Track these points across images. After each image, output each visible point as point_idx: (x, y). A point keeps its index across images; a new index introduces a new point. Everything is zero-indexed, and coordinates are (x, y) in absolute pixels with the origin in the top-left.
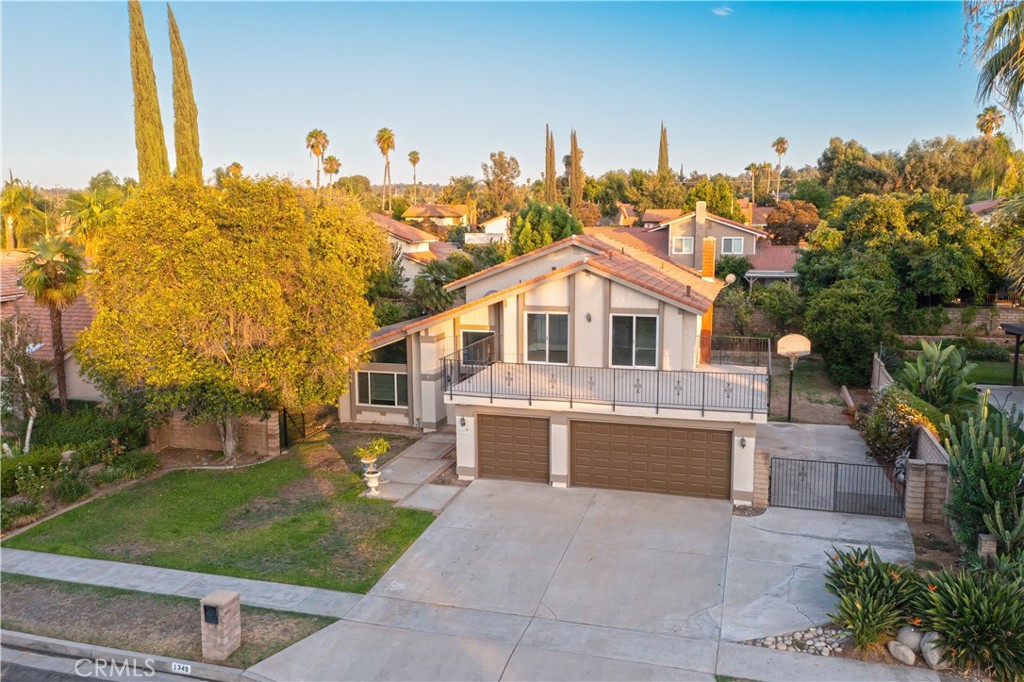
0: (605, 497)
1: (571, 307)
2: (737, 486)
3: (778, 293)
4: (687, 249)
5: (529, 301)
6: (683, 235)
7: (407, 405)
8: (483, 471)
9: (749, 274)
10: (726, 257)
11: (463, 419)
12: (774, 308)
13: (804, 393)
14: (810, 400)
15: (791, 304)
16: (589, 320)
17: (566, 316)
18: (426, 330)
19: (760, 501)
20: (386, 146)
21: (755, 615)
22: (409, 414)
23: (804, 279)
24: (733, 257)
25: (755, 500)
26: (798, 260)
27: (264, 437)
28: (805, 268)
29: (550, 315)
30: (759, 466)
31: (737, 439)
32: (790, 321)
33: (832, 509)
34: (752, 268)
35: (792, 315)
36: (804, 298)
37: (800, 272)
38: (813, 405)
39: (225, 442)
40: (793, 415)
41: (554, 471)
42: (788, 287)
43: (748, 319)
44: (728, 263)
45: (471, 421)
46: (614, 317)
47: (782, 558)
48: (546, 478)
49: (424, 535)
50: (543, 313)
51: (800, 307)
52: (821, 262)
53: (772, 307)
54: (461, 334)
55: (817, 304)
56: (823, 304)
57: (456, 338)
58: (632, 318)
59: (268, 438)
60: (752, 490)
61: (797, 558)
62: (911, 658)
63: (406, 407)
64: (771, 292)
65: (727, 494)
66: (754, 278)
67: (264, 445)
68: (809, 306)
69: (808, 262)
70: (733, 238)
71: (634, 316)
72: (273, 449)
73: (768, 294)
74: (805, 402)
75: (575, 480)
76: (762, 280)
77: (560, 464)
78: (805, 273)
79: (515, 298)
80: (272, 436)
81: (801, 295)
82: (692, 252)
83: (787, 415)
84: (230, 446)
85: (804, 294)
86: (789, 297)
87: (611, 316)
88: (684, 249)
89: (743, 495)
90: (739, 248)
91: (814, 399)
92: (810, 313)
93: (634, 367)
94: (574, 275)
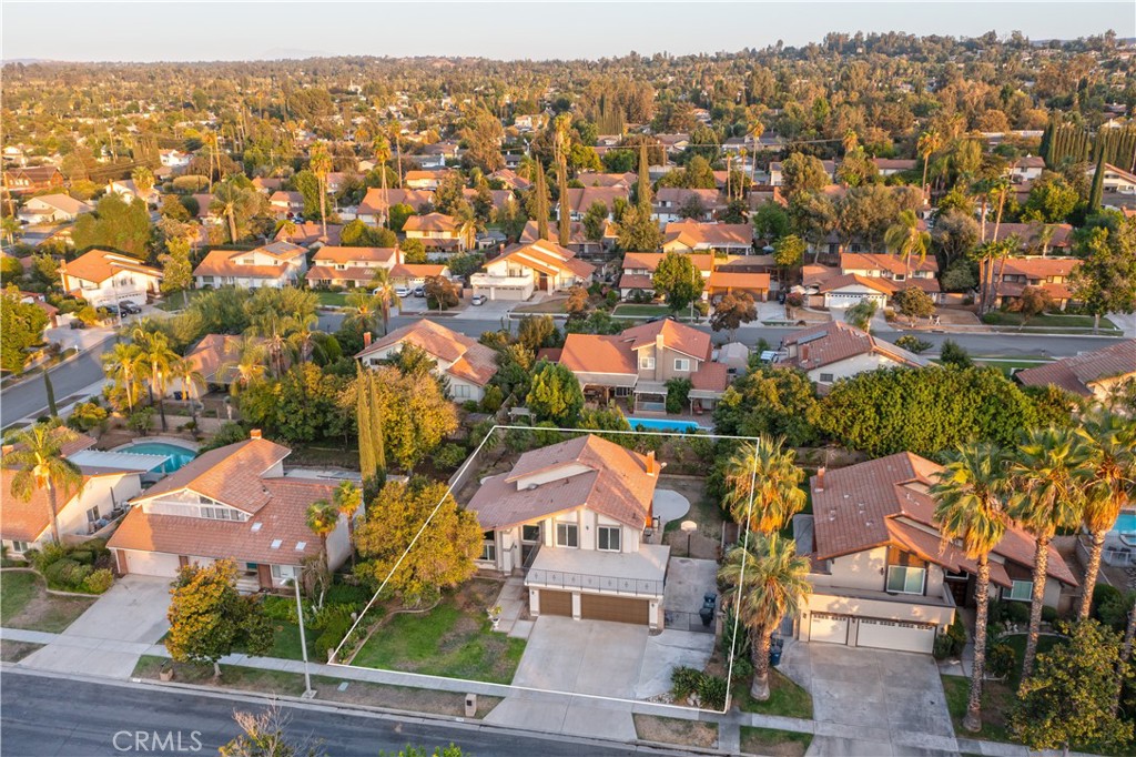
0: (597, 624)
1: (578, 523)
2: (651, 621)
4: (651, 365)
5: (558, 519)
6: (648, 356)
8: (542, 612)
9: (691, 395)
11: (533, 592)
14: (705, 533)
16: (588, 529)
17: (576, 526)
19: (661, 627)
21: (648, 688)
22: (495, 564)
25: (659, 627)
29: (568, 526)
30: (660, 614)
31: (651, 604)
33: (689, 630)
40: (691, 551)
41: (574, 613)
45: (537, 592)
46: (600, 528)
47: (664, 660)
48: (571, 615)
49: (525, 653)
50: (565, 524)
58: (608, 529)
60: (657, 621)
61: (669, 659)
62: (692, 703)
65: (647, 623)
66: (694, 398)
70: (682, 360)
75: (583, 616)
76: (699, 399)
77: (577, 610)
82: (654, 369)
87: (598, 528)
88: (649, 365)
89: (655, 625)
93: (610, 550)
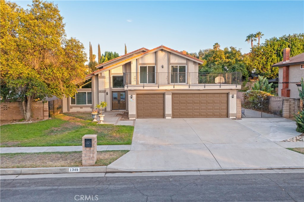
1: (156, 64)
2: (231, 112)
5: (140, 61)
7: (91, 104)
8: (139, 115)
11: (132, 96)
16: (163, 67)
17: (154, 66)
18: (101, 74)
19: (239, 116)
22: (92, 107)
25: (237, 116)
27: (42, 112)
29: (148, 66)
30: (238, 104)
31: (230, 96)
33: (261, 117)
39: (26, 114)
41: (166, 113)
48: (164, 116)
50: (146, 66)
54: (112, 77)
57: (110, 78)
59: (44, 112)
60: (236, 113)
63: (91, 105)
65: (227, 115)
67: (42, 115)
71: (178, 66)
72: (46, 116)
75: (174, 116)
79: (136, 60)
80: (46, 111)
84: (28, 115)
87: (170, 66)
89: (233, 115)
93: (178, 83)
94: (157, 51)
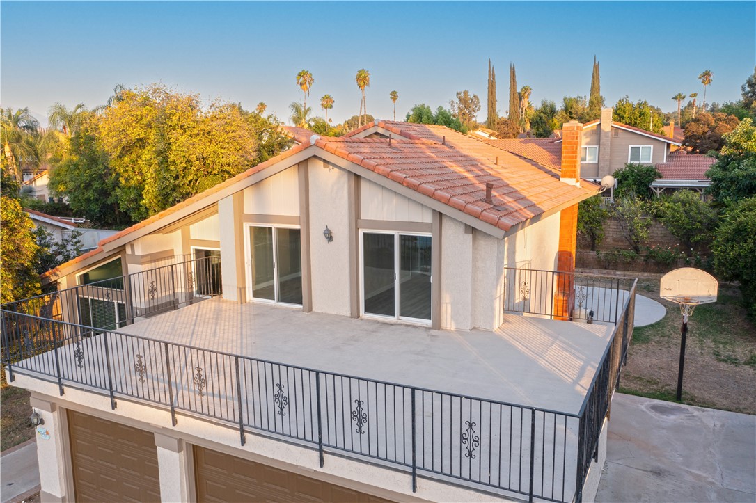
1: (305, 218)
3: (684, 203)
4: (592, 157)
5: (250, 207)
6: (587, 144)
9: (657, 183)
10: (631, 165)
12: (677, 221)
13: (709, 342)
14: (717, 354)
15: (700, 218)
16: (330, 238)
17: (298, 231)
20: (362, 83)
23: (719, 188)
24: (641, 165)
26: (712, 166)
28: (720, 174)
29: (278, 230)
32: (697, 238)
34: (660, 177)
35: (700, 231)
36: (717, 210)
37: (714, 180)
38: (722, 366)
40: (686, 387)
42: (696, 197)
43: (643, 234)
44: (633, 171)
46: (365, 235)
50: (268, 226)
51: (711, 220)
52: (742, 166)
53: (675, 220)
54: (192, 251)
55: (734, 218)
56: (743, 218)
57: (185, 257)
58: (392, 236)
64: (675, 202)
66: (661, 188)
68: (723, 221)
69: (724, 168)
70: (641, 146)
71: (396, 234)
73: (671, 205)
74: (709, 359)
76: (670, 191)
78: (720, 181)
81: (713, 207)
82: (596, 162)
83: (674, 385)
85: (719, 205)
86: (698, 209)
87: (361, 232)
88: (588, 158)
90: (648, 156)
91: (724, 354)
92: (724, 229)
93: (398, 318)
